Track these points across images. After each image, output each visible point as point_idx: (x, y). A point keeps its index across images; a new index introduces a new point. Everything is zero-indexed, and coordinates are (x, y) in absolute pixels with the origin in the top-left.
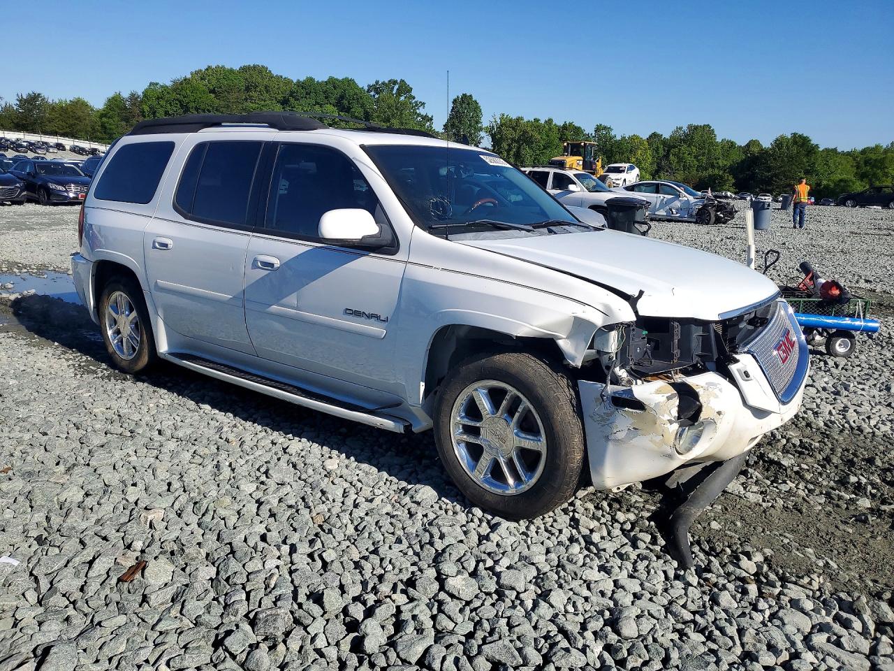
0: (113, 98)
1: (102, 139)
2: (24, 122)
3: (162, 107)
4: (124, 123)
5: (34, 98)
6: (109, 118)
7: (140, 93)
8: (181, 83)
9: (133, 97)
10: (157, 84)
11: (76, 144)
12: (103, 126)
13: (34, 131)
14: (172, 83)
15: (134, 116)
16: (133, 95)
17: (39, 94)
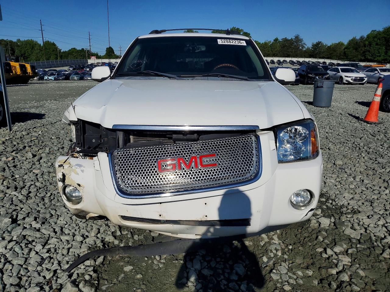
0: (352, 40)
1: (343, 59)
2: (313, 54)
3: (375, 41)
4: (354, 51)
5: (319, 43)
6: (348, 49)
7: (365, 36)
8: (388, 29)
9: (362, 38)
10: (375, 31)
11: (332, 62)
12: (345, 53)
13: (316, 58)
14: (383, 30)
15: (360, 47)
16: (361, 37)
17: (321, 42)
